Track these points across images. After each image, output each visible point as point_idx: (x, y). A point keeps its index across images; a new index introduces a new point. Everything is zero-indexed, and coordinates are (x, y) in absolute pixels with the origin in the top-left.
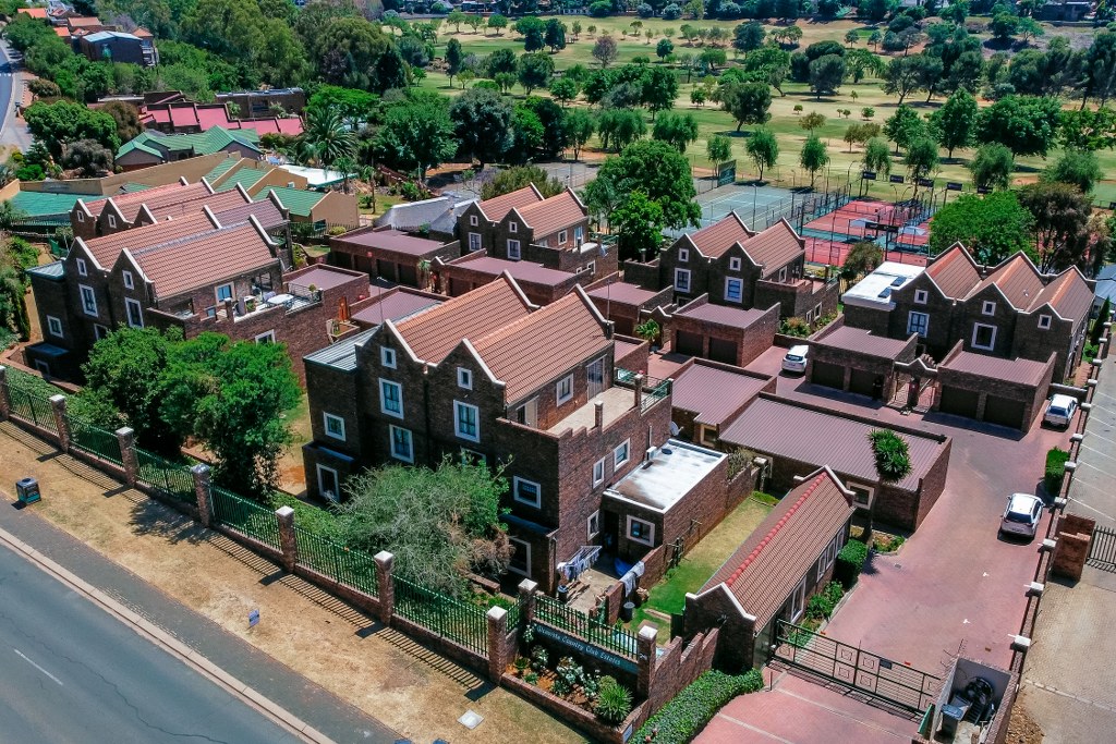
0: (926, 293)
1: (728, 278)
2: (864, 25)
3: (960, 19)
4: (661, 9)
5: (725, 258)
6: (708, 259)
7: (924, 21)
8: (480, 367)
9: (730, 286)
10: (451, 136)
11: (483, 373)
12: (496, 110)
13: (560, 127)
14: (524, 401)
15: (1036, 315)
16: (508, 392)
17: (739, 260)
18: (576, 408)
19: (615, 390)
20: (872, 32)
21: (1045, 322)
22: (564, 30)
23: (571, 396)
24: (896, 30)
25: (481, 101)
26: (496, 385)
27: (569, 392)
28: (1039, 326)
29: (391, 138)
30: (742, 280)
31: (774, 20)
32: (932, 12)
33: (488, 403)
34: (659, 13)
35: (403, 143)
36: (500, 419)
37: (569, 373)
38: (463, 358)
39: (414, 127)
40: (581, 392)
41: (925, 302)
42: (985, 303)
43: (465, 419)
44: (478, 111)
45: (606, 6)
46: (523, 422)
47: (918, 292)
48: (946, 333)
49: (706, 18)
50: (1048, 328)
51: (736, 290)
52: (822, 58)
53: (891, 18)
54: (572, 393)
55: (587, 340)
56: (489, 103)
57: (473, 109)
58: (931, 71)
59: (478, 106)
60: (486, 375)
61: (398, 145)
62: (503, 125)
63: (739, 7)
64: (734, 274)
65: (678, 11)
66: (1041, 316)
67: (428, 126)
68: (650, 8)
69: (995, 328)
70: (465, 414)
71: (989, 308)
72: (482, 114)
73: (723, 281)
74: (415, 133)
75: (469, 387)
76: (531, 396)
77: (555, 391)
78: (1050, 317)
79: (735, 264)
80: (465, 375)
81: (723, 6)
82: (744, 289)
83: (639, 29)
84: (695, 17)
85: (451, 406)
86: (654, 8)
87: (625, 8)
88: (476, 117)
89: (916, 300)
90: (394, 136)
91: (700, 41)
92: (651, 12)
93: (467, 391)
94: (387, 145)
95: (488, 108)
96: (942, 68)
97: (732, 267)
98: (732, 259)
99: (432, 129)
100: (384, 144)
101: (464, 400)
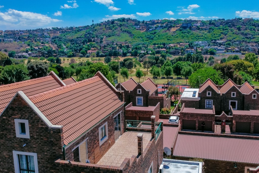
0: (211, 92)
1: (137, 97)
2: (133, 57)
3: (154, 55)
4: (85, 55)
5: (135, 90)
6: (129, 91)
7: (146, 55)
8: (36, 114)
9: (138, 100)
10: (28, 75)
11: (39, 120)
12: (43, 67)
13: (64, 73)
14: (78, 143)
15: (251, 94)
16: (65, 135)
17: (141, 90)
18: (110, 146)
19: (127, 133)
20: (136, 58)
21: (254, 96)
22: (60, 60)
23: (107, 138)
24: (141, 57)
25: (38, 64)
26: (53, 129)
27: (105, 135)
28: (253, 98)
29: (5, 75)
30: (142, 97)
31: (113, 57)
32: (148, 54)
33: (46, 148)
34: (85, 56)
35: (10, 76)
36: (59, 161)
37: (105, 121)
38: (20, 110)
39: (14, 71)
40: (112, 135)
41: (210, 96)
42: (232, 93)
43: (25, 167)
44: (37, 67)
45: (71, 55)
46: (77, 160)
47: (207, 92)
48: (219, 106)
49: (96, 57)
50: (256, 98)
51: (140, 101)
52: (128, 61)
53: (139, 55)
54: (107, 135)
55: (111, 101)
56: (40, 65)
57: (35, 66)
58: (153, 63)
59: (37, 65)
60: (42, 121)
61: (8, 77)
62: (45, 71)
63: (104, 54)
64: (139, 95)
65: (89, 56)
66: (253, 94)
67: (19, 71)
68: (82, 55)
69: (237, 101)
70: (24, 162)
71: (234, 94)
72: (38, 68)
73: (135, 98)
74: (14, 73)
75: (27, 136)
76: (83, 138)
77: (98, 134)
78: (256, 94)
79: (139, 92)
80: (23, 125)
81: (100, 54)
82: (144, 100)
83: (80, 59)
84: (94, 57)
85: (11, 157)
86: (83, 55)
87: (76, 55)
88: (36, 69)
89: (207, 95)
90: (6, 74)
91: (96, 62)
92: (83, 56)
93: (25, 140)
94: (4, 77)
95: (40, 66)
96: (156, 62)
97: (138, 93)
98: (138, 90)
99: (21, 72)
100: (3, 77)
101: (22, 150)
